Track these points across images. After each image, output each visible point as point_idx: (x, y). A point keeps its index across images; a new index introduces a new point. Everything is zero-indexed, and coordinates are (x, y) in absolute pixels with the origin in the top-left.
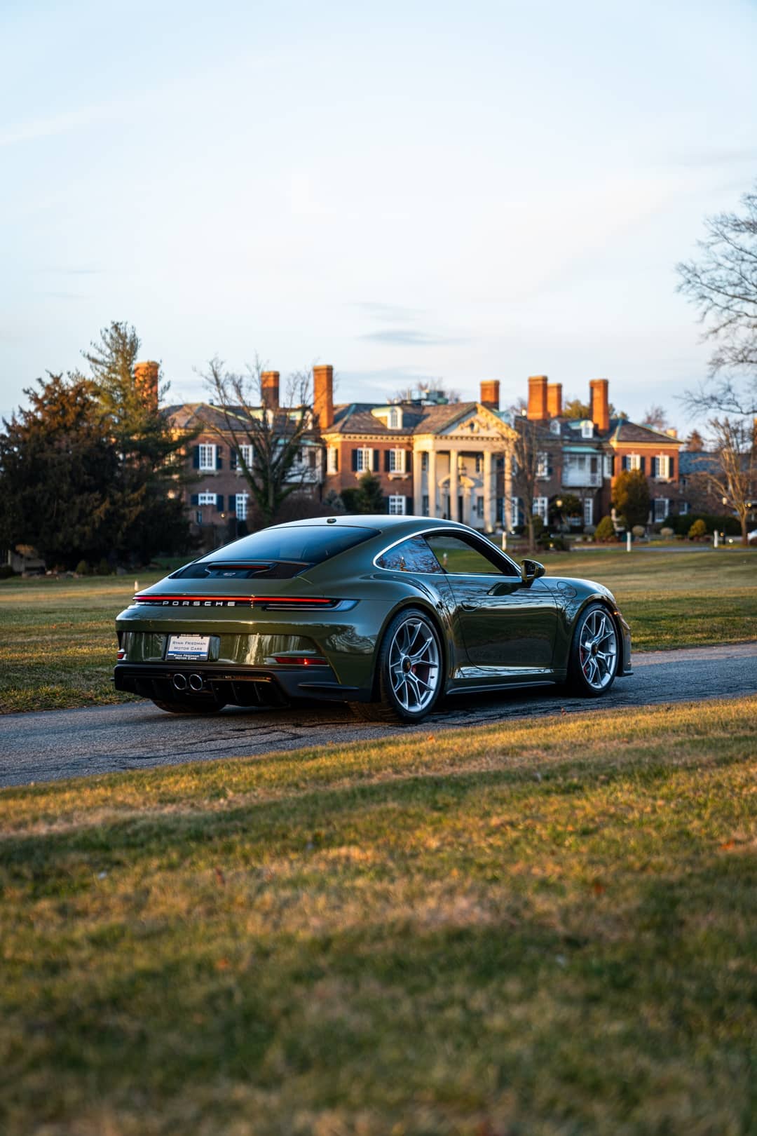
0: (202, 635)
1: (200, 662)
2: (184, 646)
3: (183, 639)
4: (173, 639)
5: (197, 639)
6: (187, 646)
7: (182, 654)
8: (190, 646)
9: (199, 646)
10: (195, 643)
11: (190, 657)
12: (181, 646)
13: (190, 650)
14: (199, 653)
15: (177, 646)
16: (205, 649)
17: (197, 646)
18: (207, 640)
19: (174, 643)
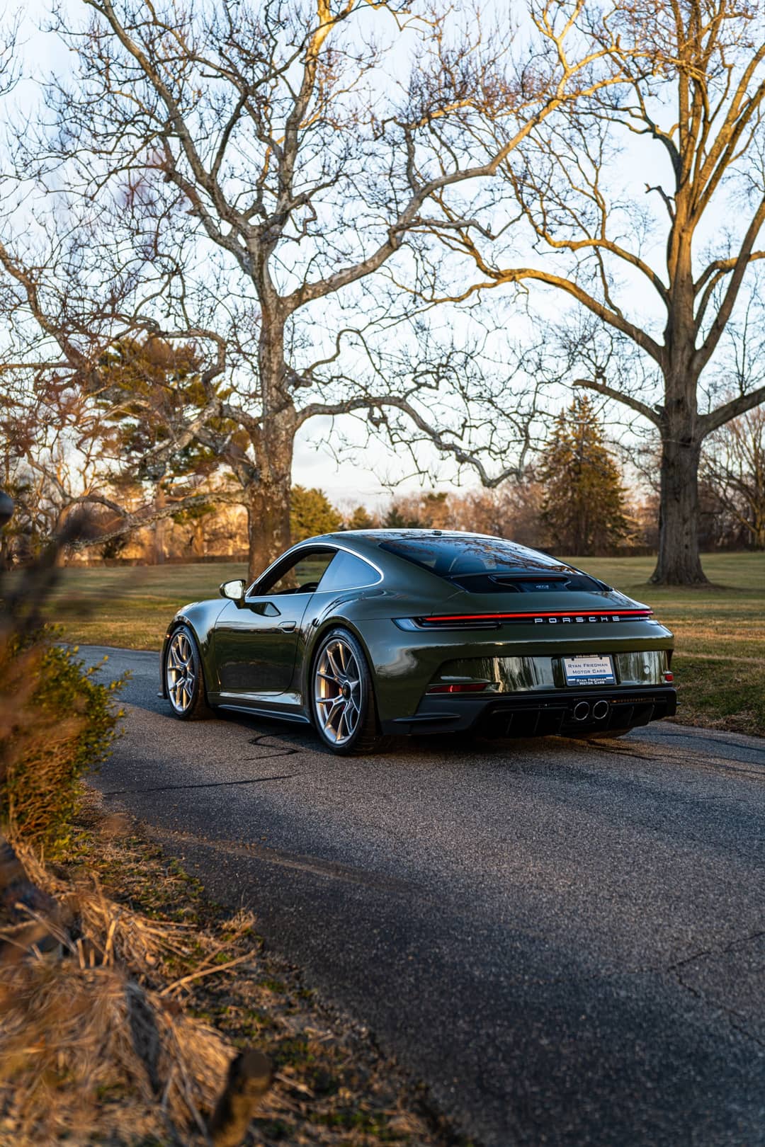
0: (600, 655)
1: (609, 686)
2: (584, 669)
3: (579, 661)
4: (567, 662)
5: (595, 660)
6: (587, 668)
7: (586, 678)
8: (591, 669)
9: (602, 668)
10: (596, 665)
11: (596, 682)
12: (577, 669)
13: (591, 673)
14: (604, 676)
15: (575, 669)
16: (609, 670)
17: (598, 668)
18: (606, 660)
19: (570, 666)
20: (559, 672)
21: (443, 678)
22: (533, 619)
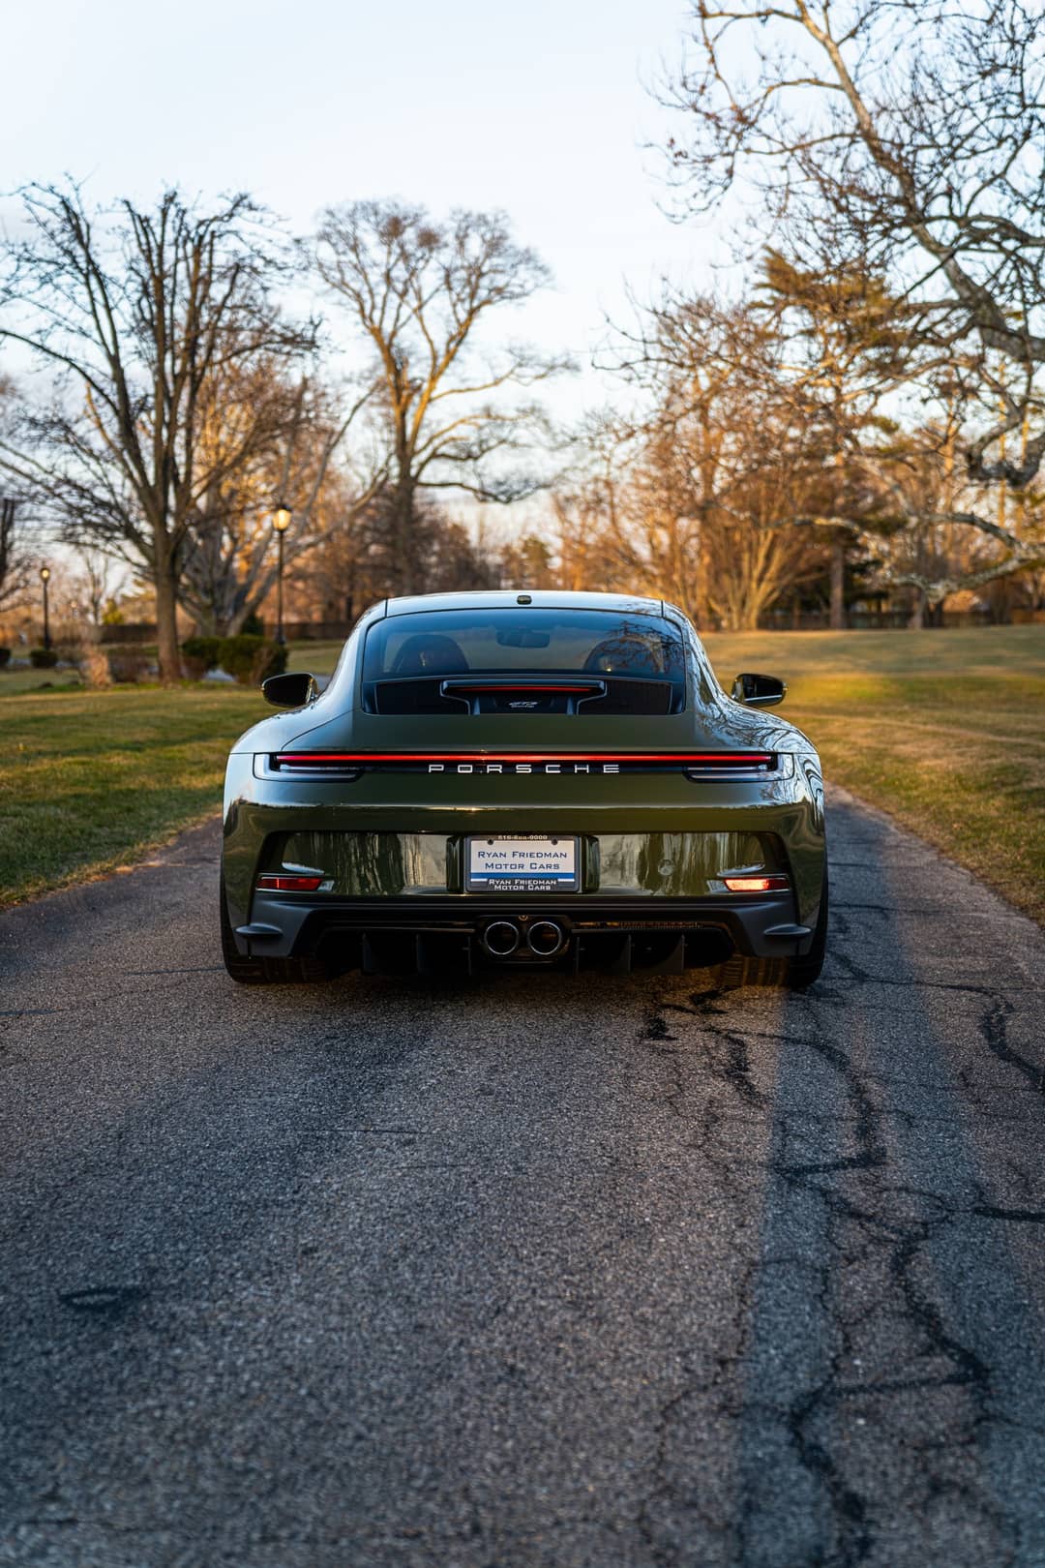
0: (555, 835)
1: (560, 895)
2: (509, 860)
3: (505, 845)
4: (477, 846)
5: (543, 845)
6: (518, 860)
7: (511, 877)
8: (527, 861)
9: (553, 861)
10: (540, 855)
11: (531, 886)
12: (496, 861)
13: (527, 870)
14: (555, 876)
15: (491, 860)
16: (568, 865)
17: (545, 861)
18: (568, 847)
19: (481, 854)
20: (457, 866)
21: (286, 866)
22: (426, 763)
